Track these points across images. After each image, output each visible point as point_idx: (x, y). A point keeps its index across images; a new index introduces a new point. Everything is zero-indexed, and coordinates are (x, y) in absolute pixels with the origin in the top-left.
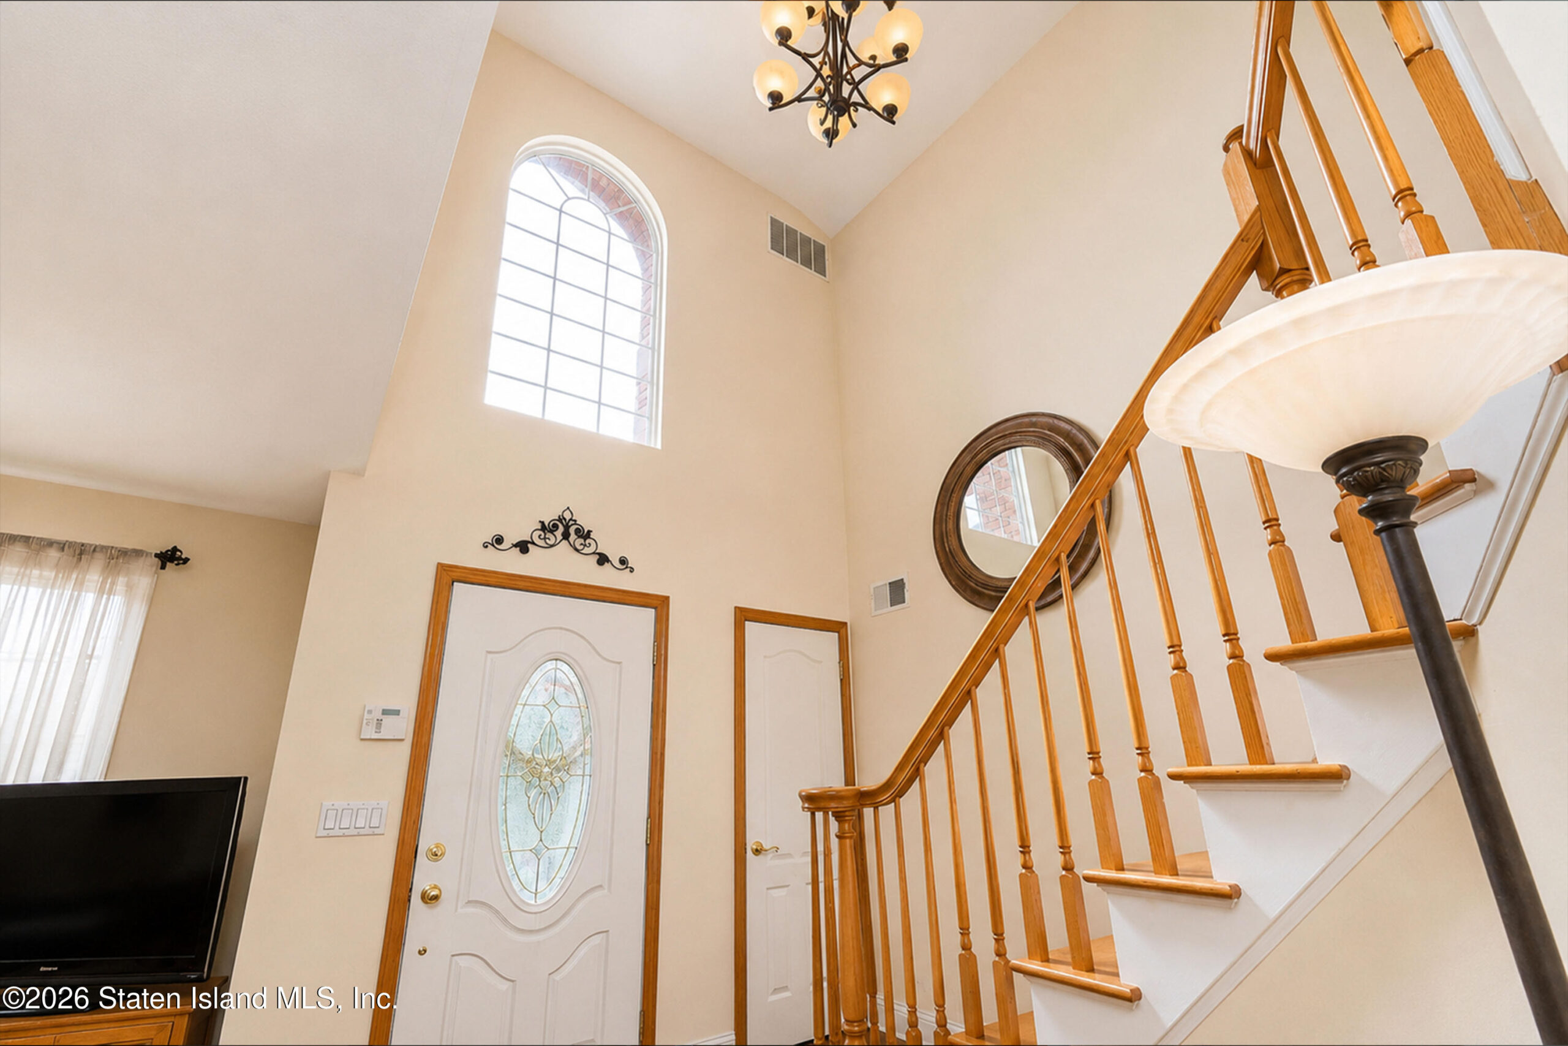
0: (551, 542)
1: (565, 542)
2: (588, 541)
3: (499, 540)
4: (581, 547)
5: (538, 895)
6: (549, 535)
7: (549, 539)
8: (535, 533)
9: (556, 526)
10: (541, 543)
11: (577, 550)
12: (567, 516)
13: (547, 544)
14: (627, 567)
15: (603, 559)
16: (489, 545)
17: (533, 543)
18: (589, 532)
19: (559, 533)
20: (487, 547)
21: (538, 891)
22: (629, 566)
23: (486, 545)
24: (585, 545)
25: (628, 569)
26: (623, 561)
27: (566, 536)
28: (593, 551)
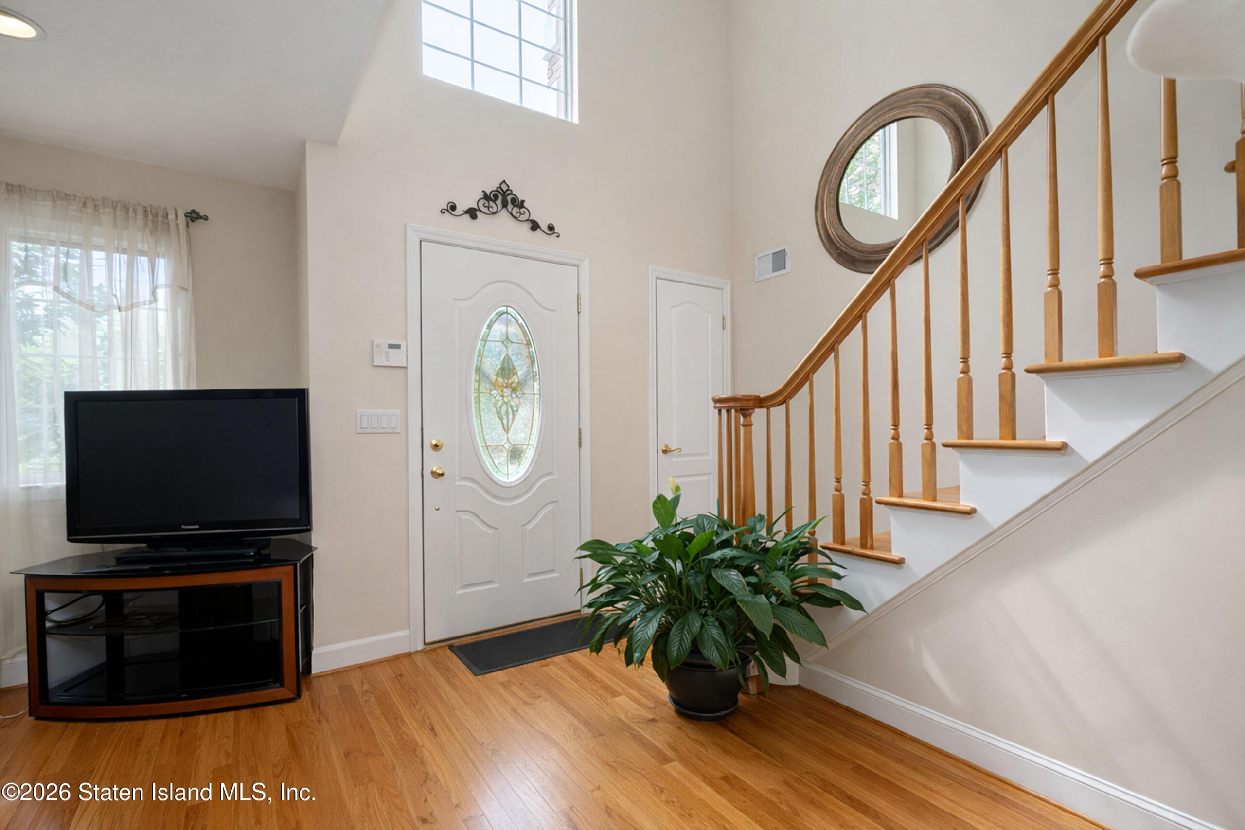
0: (494, 210)
1: (504, 209)
2: (522, 210)
3: (453, 207)
4: (518, 215)
5: (509, 476)
6: (492, 204)
7: (492, 207)
8: (480, 202)
9: (496, 197)
10: (485, 210)
11: (516, 218)
12: (504, 187)
13: (490, 211)
14: (554, 233)
15: (535, 226)
16: (446, 211)
17: (480, 210)
18: (523, 201)
19: (499, 202)
20: (444, 212)
21: (509, 472)
22: (556, 231)
23: (443, 211)
24: (521, 214)
25: (555, 235)
26: (551, 228)
27: (505, 205)
28: (527, 219)
